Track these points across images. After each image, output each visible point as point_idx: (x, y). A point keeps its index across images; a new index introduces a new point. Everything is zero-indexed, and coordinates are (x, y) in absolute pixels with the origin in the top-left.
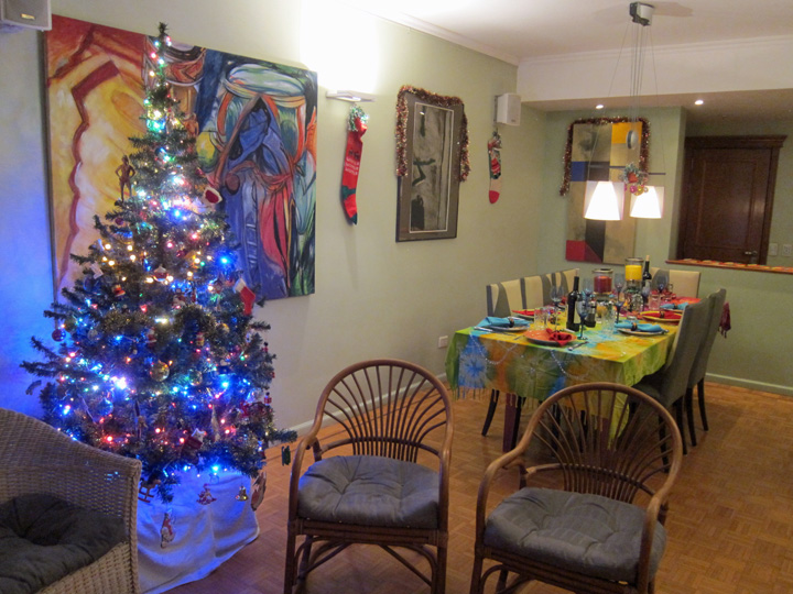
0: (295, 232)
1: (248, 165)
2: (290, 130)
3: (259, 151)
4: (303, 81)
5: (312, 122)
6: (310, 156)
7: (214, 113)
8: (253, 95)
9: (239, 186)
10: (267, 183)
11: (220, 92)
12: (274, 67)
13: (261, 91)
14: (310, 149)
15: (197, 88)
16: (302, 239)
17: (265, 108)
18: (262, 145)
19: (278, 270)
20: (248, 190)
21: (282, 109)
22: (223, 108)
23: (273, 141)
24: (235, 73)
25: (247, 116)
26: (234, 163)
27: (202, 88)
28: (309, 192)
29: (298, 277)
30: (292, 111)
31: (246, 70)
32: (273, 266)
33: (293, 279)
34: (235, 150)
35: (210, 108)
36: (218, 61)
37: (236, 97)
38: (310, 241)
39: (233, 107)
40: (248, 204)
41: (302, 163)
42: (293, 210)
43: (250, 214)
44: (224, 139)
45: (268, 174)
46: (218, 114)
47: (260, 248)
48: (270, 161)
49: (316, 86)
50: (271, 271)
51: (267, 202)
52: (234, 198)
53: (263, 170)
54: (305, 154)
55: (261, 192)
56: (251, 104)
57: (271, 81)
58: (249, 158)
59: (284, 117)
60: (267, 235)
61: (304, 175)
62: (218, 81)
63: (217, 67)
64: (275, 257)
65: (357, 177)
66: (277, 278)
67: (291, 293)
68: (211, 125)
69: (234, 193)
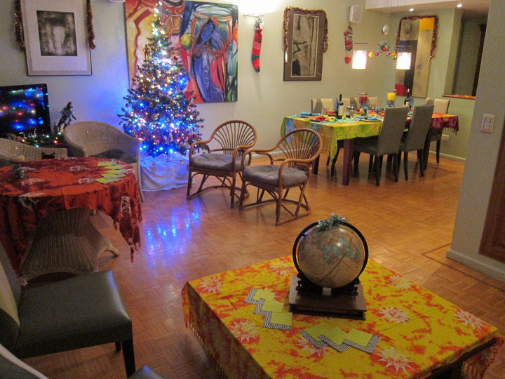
0: (228, 75)
1: (205, 46)
2: (225, 31)
3: (210, 41)
4: (231, 9)
5: (236, 27)
6: (235, 42)
7: (189, 26)
8: (207, 17)
9: (201, 55)
10: (214, 54)
11: (192, 17)
12: (216, 5)
13: (210, 15)
14: (234, 38)
15: (182, 16)
16: (231, 78)
17: (212, 22)
18: (211, 38)
19: (219, 90)
20: (205, 57)
21: (220, 22)
22: (193, 24)
23: (216, 36)
24: (198, 9)
25: (204, 26)
26: (198, 46)
27: (184, 16)
28: (234, 58)
29: (229, 94)
30: (226, 23)
31: (203, 7)
32: (217, 88)
33: (226, 94)
34: (199, 40)
35: (187, 24)
36: (191, 5)
37: (199, 19)
38: (235, 78)
39: (197, 23)
40: (205, 63)
41: (230, 45)
42: (226, 65)
43: (206, 67)
44: (194, 36)
45: (214, 50)
46: (191, 27)
47: (211, 81)
48: (215, 45)
49: (237, 11)
50: (216, 90)
51: (214, 62)
52: (199, 60)
53: (211, 48)
54: (232, 41)
55: (211, 58)
56: (206, 21)
57: (215, 11)
58: (205, 43)
59: (221, 26)
60: (214, 76)
61: (231, 50)
62: (191, 13)
63: (190, 7)
64: (218, 84)
65: (259, 51)
66: (219, 94)
67: (226, 100)
68: (188, 30)
69: (198, 58)
